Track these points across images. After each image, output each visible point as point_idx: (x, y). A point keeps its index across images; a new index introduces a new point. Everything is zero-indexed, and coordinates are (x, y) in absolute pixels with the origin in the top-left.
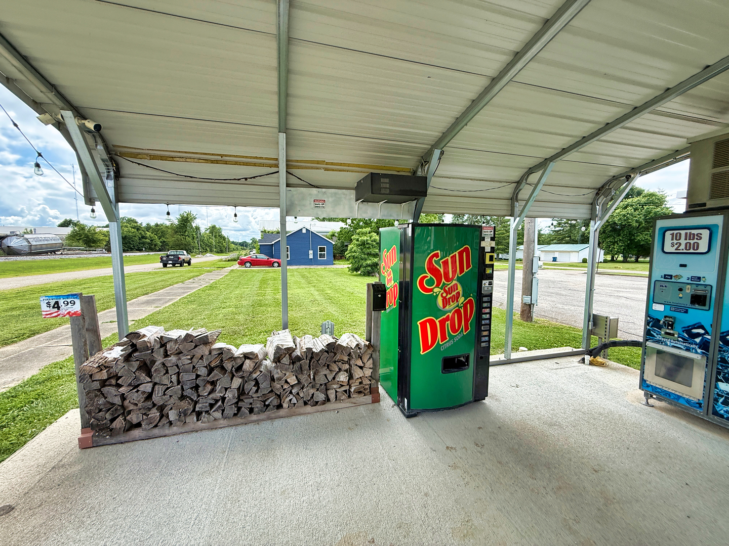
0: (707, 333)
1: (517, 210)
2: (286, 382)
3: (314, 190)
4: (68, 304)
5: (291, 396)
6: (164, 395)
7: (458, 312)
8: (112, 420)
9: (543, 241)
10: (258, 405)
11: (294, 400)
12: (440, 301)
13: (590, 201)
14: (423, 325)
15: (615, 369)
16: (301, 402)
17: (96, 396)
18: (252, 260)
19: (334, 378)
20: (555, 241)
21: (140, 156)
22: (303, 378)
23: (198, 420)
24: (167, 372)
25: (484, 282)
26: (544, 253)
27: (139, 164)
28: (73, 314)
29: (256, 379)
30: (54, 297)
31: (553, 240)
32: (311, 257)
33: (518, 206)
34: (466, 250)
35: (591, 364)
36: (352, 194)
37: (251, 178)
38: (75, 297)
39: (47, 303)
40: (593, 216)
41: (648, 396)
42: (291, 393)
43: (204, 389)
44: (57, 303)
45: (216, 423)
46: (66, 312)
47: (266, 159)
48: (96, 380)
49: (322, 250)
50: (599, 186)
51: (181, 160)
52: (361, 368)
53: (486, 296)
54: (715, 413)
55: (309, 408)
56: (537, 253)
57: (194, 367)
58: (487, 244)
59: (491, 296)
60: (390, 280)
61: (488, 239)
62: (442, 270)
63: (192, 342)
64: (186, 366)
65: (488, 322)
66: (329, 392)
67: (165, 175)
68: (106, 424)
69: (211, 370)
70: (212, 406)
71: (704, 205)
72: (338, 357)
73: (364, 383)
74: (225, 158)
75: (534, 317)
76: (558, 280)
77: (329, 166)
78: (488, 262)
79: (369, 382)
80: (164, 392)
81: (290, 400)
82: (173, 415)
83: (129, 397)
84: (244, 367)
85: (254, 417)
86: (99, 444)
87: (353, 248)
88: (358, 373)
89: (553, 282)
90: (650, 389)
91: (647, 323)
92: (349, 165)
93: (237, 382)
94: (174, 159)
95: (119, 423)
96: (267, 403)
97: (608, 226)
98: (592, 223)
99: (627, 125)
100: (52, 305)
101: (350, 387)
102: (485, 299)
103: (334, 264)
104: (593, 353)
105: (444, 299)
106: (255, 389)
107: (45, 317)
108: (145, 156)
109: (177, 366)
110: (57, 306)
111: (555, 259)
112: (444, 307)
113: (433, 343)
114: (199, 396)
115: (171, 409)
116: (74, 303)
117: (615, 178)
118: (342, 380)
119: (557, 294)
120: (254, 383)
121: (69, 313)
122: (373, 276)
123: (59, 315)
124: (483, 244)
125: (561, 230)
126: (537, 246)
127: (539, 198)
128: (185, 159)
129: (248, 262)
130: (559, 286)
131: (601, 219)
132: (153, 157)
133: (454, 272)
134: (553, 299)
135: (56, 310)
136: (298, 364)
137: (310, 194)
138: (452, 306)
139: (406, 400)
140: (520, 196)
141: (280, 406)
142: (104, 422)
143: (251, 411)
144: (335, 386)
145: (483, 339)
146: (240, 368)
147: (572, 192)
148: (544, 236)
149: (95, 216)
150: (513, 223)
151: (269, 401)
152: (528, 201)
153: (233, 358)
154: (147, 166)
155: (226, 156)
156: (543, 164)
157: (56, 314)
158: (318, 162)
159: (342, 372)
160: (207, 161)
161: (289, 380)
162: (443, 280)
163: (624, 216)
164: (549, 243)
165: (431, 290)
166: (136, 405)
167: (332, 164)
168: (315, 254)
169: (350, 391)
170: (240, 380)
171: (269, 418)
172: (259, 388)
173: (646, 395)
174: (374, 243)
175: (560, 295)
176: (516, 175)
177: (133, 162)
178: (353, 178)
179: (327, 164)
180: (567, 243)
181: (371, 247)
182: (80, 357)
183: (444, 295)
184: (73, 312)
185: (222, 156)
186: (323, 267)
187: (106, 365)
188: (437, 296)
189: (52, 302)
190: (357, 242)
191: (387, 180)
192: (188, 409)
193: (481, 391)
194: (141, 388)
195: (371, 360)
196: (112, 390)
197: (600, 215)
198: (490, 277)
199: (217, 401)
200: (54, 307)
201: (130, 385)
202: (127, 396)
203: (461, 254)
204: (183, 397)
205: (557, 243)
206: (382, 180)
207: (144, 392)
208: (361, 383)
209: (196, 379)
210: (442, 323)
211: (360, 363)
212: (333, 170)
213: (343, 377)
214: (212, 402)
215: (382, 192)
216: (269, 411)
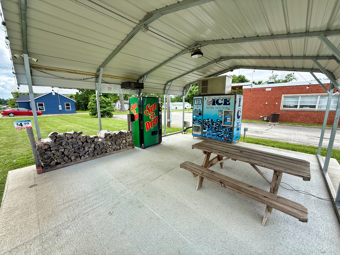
0: (201, 121)
1: (166, 93)
2: (108, 145)
3: (108, 84)
4: (26, 124)
5: (110, 148)
6: (69, 152)
7: (154, 120)
8: (50, 162)
9: (173, 101)
10: (100, 153)
11: (111, 149)
12: (150, 117)
13: (183, 91)
14: (146, 124)
15: (189, 134)
16: (113, 150)
17: (43, 155)
18: (14, 112)
19: (121, 142)
20: (176, 101)
21: (41, 68)
22: (113, 143)
23: (81, 159)
24: (69, 145)
25: (160, 112)
26: (173, 106)
27: (41, 72)
28: (29, 127)
29: (98, 144)
30: (20, 122)
31: (175, 101)
32: (60, 109)
33: (166, 91)
34: (155, 104)
35: (184, 134)
36: (120, 86)
37: (85, 79)
38: (29, 121)
39: (17, 124)
40: (183, 95)
41: (194, 136)
42: (109, 147)
43: (81, 149)
44: (21, 124)
45: (86, 159)
46: (25, 127)
47: (91, 73)
48: (43, 149)
49: (68, 105)
50: (184, 87)
51: (58, 71)
52: (129, 138)
53: (160, 116)
54: (203, 136)
55: (115, 152)
56: (171, 105)
57: (77, 142)
58: (160, 102)
59: (161, 116)
60: (135, 113)
61: (160, 101)
62: (150, 109)
63: (77, 134)
64: (75, 142)
65: (161, 122)
66: (120, 146)
67: (51, 76)
68: (48, 164)
69: (83, 143)
70: (85, 154)
71: (201, 94)
72: (122, 136)
73: (130, 143)
74: (76, 72)
75: (171, 126)
76: (178, 115)
77: (112, 77)
78: (160, 107)
79: (131, 142)
80: (69, 151)
81: (109, 150)
82: (72, 158)
83: (56, 154)
84: (95, 141)
85: (99, 156)
86: (45, 172)
87: (92, 104)
88: (128, 140)
89: (176, 116)
90: (194, 135)
91: (193, 120)
92: (119, 77)
93: (93, 146)
94: (56, 70)
95: (53, 163)
96: (102, 151)
97: (192, 95)
98: (183, 96)
99: (188, 75)
100: (19, 125)
101: (126, 144)
102: (160, 117)
103: (76, 113)
104: (184, 131)
105: (151, 116)
106: (99, 147)
107: (16, 129)
108: (44, 69)
109: (72, 142)
110: (21, 125)
111: (176, 108)
112: (151, 118)
113: (149, 128)
114: (80, 151)
115: (72, 156)
116: (29, 123)
117: (187, 85)
118: (124, 142)
119: (177, 120)
120: (98, 145)
121: (27, 127)
122: (104, 117)
123: (22, 128)
124: (159, 102)
125: (178, 97)
126: (170, 103)
127: (171, 89)
128: (60, 71)
129: (11, 113)
130: (178, 117)
131: (185, 96)
132: (47, 69)
133: (153, 110)
134: (176, 121)
135: (21, 126)
136: (112, 138)
137: (106, 86)
138: (153, 118)
139: (143, 144)
140: (166, 89)
141: (106, 152)
142: (48, 163)
143: (98, 154)
144: (122, 144)
145: (160, 127)
146: (93, 141)
147: (178, 88)
148: (172, 99)
149: (19, 90)
150: (165, 96)
151: (103, 150)
152: (168, 90)
153: (90, 138)
154: (45, 73)
155: (77, 71)
156: (171, 81)
157: (21, 128)
158: (109, 75)
159: (124, 140)
160: (69, 72)
161: (109, 144)
162: (151, 112)
163: (196, 92)
164: (174, 102)
165: (148, 114)
166: (58, 156)
167: (113, 76)
168: (63, 107)
169: (126, 146)
170: (94, 145)
171: (103, 156)
172: (100, 147)
173: (193, 136)
174: (103, 101)
175: (178, 120)
176: (165, 83)
177: (39, 71)
178: (120, 81)
179: (112, 76)
180: (180, 102)
181: (102, 103)
182: (33, 143)
183: (151, 115)
184: (28, 127)
185: (75, 71)
186: (70, 114)
187: (46, 144)
188: (149, 116)
189: (19, 124)
190: (94, 101)
191: (133, 84)
192: (78, 155)
193: (160, 140)
194: (60, 150)
195: (131, 136)
196: (49, 152)
197: (185, 95)
198: (161, 111)
199: (86, 152)
200: (20, 125)
201: (56, 150)
202: (55, 154)
203: (154, 105)
204: (75, 152)
205: (177, 102)
206: (132, 84)
207: (61, 152)
208: (129, 143)
209: (79, 146)
210: (151, 123)
211: (128, 137)
212: (113, 78)
213: (124, 141)
214: (85, 153)
215: (132, 87)
216: (103, 153)
